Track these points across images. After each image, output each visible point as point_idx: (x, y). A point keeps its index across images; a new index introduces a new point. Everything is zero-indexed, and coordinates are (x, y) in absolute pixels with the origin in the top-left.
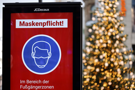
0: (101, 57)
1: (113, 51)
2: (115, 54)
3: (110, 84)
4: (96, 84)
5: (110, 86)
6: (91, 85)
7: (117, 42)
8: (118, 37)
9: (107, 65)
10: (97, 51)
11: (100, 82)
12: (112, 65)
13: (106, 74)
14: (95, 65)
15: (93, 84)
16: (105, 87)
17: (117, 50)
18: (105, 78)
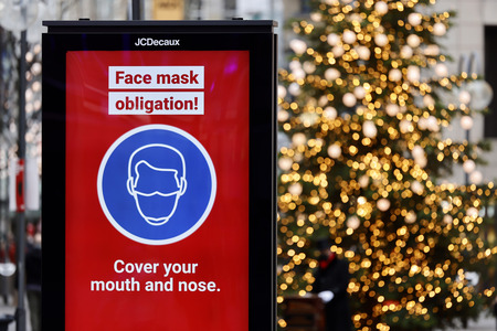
0: (349, 100)
1: (395, 75)
2: (405, 86)
3: (384, 205)
4: (327, 206)
5: (385, 215)
6: (310, 210)
7: (414, 40)
8: (415, 19)
9: (370, 130)
10: (332, 74)
11: (345, 199)
12: (392, 132)
13: (369, 167)
14: (325, 128)
15: (318, 208)
16: (362, 220)
17: (413, 74)
18: (364, 182)
